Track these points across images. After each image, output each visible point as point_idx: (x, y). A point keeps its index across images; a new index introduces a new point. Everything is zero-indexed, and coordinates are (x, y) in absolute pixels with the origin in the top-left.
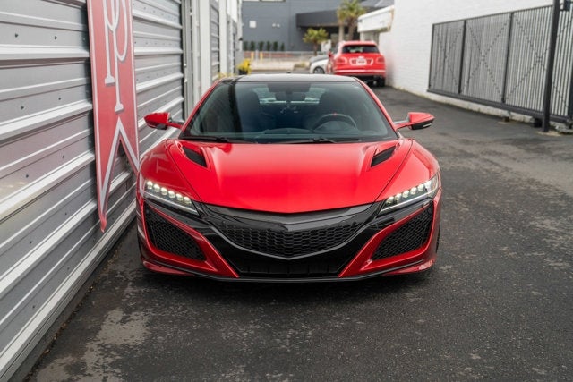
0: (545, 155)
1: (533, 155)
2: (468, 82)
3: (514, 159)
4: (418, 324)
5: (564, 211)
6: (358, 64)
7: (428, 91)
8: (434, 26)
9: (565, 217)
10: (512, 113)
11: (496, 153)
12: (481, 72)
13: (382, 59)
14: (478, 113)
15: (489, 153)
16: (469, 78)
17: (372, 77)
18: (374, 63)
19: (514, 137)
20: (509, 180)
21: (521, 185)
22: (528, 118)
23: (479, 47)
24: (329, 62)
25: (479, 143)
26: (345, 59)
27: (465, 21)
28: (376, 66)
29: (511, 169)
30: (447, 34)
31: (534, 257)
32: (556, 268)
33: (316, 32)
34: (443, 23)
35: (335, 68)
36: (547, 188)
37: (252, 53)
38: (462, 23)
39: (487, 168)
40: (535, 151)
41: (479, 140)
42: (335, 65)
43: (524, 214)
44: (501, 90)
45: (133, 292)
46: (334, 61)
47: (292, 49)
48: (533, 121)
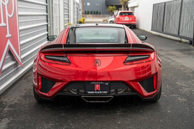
0: (191, 56)
1: (186, 55)
2: (166, 27)
3: (178, 57)
4: (118, 124)
5: (192, 78)
6: (126, 20)
7: (151, 30)
8: (154, 5)
9: (191, 80)
10: (182, 39)
11: (171, 55)
12: (171, 22)
13: (135, 18)
14: (170, 39)
15: (169, 55)
16: (166, 25)
17: (131, 25)
18: (132, 19)
19: (180, 48)
20: (173, 66)
21: (177, 68)
22: (188, 41)
23: (170, 13)
24: (115, 19)
25: (166, 51)
26: (121, 18)
27: (165, 3)
28: (132, 21)
29: (175, 61)
30: (158, 8)
31: (173, 96)
32: (181, 101)
33: (112, 7)
34: (157, 4)
35: (116, 21)
36: (187, 69)
37: (88, 15)
38: (164, 4)
39: (166, 61)
40: (187, 54)
41: (166, 50)
42: (116, 20)
43: (175, 79)
44: (178, 30)
45: (7, 110)
46: (116, 18)
47: (104, 14)
48: (189, 42)
